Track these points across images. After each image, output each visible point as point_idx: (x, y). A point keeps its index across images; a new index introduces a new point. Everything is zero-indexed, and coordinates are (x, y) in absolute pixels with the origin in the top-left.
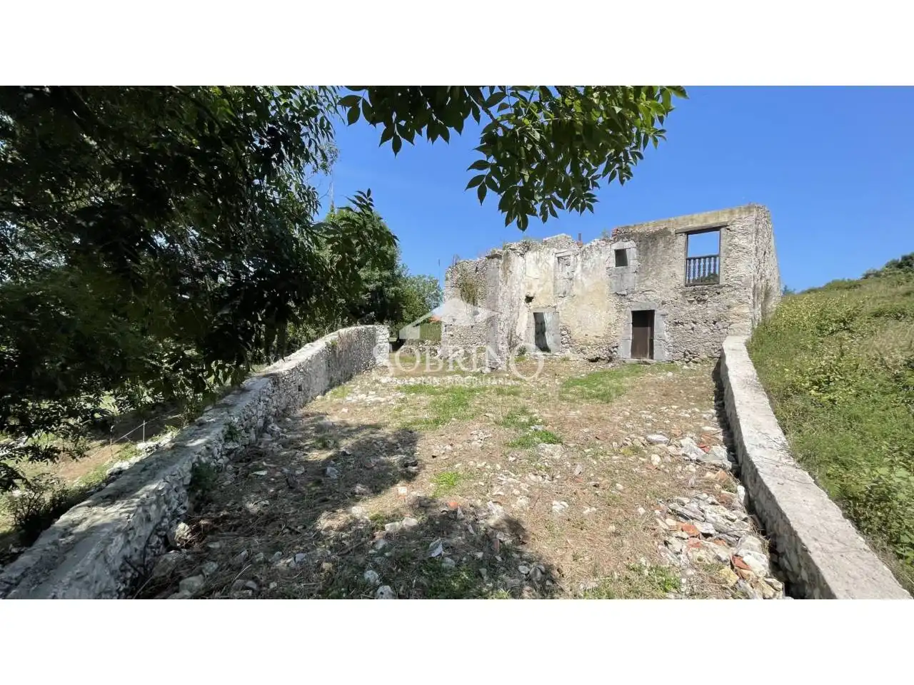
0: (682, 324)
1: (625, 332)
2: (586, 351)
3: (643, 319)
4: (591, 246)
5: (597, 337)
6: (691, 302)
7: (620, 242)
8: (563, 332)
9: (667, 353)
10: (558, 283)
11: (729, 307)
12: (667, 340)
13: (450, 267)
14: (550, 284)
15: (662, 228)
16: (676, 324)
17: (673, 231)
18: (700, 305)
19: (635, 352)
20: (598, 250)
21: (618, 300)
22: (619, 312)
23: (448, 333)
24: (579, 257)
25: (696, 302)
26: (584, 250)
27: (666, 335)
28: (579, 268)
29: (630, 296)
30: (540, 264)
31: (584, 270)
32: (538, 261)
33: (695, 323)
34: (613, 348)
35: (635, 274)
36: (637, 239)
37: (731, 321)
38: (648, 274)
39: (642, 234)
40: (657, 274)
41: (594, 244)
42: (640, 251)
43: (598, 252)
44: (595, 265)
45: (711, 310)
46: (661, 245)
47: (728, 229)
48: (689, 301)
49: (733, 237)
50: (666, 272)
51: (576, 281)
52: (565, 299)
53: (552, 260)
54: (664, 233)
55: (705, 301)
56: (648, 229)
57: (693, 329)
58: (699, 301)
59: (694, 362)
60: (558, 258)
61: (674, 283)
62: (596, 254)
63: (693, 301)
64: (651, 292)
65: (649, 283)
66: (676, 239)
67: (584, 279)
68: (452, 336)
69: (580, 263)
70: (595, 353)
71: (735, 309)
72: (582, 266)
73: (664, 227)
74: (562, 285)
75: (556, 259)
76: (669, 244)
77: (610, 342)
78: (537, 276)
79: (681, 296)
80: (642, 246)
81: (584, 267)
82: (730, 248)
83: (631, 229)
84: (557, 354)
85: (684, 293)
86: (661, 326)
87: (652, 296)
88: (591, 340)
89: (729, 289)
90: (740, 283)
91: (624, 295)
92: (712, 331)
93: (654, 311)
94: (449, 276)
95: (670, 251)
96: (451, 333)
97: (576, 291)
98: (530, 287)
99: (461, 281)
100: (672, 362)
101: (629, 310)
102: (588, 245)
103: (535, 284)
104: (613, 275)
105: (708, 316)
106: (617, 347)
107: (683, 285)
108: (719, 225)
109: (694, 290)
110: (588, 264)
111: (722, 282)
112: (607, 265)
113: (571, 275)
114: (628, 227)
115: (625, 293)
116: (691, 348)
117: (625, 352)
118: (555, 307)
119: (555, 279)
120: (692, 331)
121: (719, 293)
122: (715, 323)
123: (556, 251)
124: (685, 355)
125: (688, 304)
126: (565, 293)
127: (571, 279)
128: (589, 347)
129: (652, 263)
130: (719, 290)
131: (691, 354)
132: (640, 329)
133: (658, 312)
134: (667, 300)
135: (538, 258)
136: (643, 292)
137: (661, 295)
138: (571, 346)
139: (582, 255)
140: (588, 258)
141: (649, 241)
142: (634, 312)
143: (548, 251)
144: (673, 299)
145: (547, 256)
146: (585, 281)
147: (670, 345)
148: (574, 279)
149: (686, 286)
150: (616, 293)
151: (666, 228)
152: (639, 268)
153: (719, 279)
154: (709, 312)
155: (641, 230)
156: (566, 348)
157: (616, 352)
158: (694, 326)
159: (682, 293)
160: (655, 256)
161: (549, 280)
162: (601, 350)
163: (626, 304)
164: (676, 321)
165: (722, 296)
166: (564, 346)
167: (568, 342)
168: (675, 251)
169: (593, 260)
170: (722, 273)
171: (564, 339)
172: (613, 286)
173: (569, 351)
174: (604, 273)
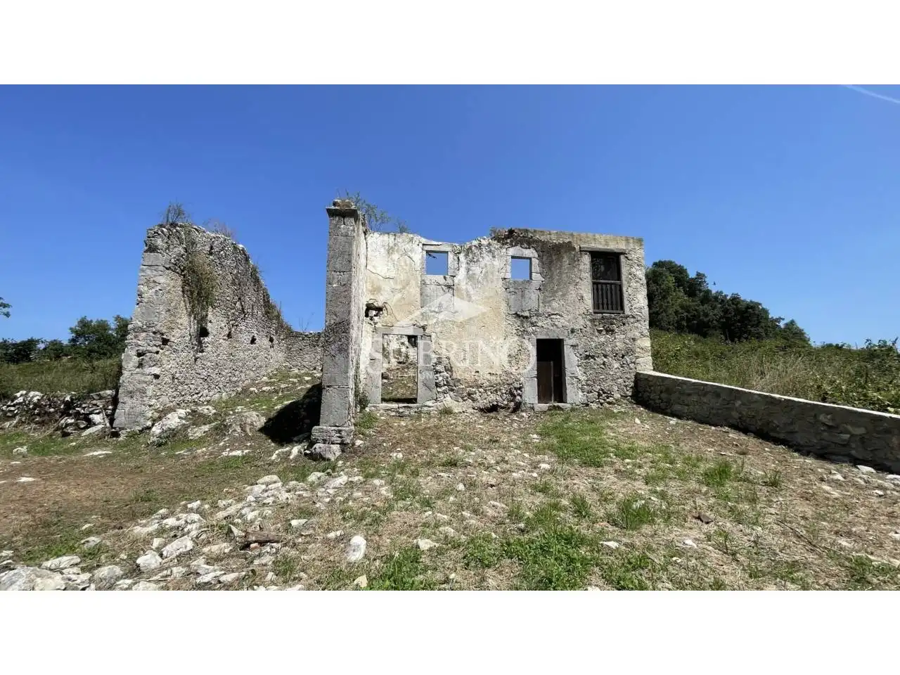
0: (593, 357)
2: (477, 396)
3: (550, 352)
4: (480, 245)
5: (492, 374)
6: (600, 332)
7: (518, 247)
8: (439, 368)
9: (580, 393)
10: (428, 290)
11: (634, 340)
12: (580, 377)
13: (161, 226)
14: (414, 291)
15: (567, 241)
16: (587, 357)
17: (577, 248)
18: (608, 336)
19: (542, 394)
20: (490, 251)
21: (519, 323)
23: (147, 370)
25: (604, 333)
26: (470, 248)
27: (579, 372)
28: (462, 274)
29: (534, 319)
30: (396, 256)
31: (470, 277)
32: (390, 251)
33: (605, 356)
34: (515, 388)
35: (538, 292)
36: (539, 248)
37: (637, 355)
38: (554, 293)
39: (544, 243)
40: (564, 295)
41: (484, 242)
42: (543, 263)
43: (490, 255)
44: (486, 272)
45: (619, 341)
46: (566, 261)
47: (627, 257)
48: (598, 331)
49: (631, 266)
50: (572, 295)
51: (458, 290)
53: (418, 256)
54: (568, 247)
55: (613, 331)
56: (551, 239)
57: (604, 364)
58: (607, 331)
59: (609, 403)
60: (427, 252)
61: (582, 308)
62: (487, 258)
63: (601, 331)
64: (558, 317)
65: (555, 304)
66: (581, 257)
67: (470, 288)
68: (157, 377)
69: (464, 266)
70: (493, 398)
71: (639, 342)
72: (468, 270)
73: (568, 240)
74: (437, 295)
75: (425, 253)
76: (574, 261)
77: (510, 382)
78: (392, 274)
79: (590, 324)
80: (545, 258)
81: (471, 272)
82: (630, 277)
83: (530, 235)
84: (429, 403)
85: (592, 321)
86: (572, 360)
87: (561, 322)
88: (484, 377)
89: (632, 320)
90: (640, 314)
91: (527, 317)
92: (622, 367)
93: (562, 340)
94: (159, 242)
95: (576, 270)
96: (156, 370)
98: (376, 290)
100: (587, 405)
101: (534, 338)
102: (475, 243)
103: (387, 286)
104: (512, 289)
105: (617, 348)
106: (520, 389)
107: (591, 311)
108: (617, 251)
109: (603, 318)
110: (476, 269)
111: (627, 312)
112: (502, 275)
113: (449, 281)
114: (527, 231)
115: (527, 314)
116: (605, 386)
117: (530, 394)
118: (424, 327)
119: (424, 283)
120: (603, 367)
121: (624, 324)
122: (623, 357)
123: (424, 241)
124: (599, 395)
125: (597, 334)
127: (449, 287)
128: (480, 390)
129: (558, 280)
130: (624, 321)
131: (604, 393)
133: (568, 342)
134: (576, 328)
135: (391, 245)
136: (549, 315)
137: (569, 321)
138: (452, 390)
139: (467, 255)
140: (475, 260)
141: (553, 254)
142: (538, 341)
143: (411, 240)
144: (582, 327)
145: (408, 246)
146: (472, 292)
147: (584, 383)
148: (455, 287)
149: (595, 313)
150: (516, 314)
151: (570, 242)
152: (543, 285)
153: (622, 308)
154: (618, 344)
155: (542, 238)
156: (444, 392)
157: (521, 396)
158: (605, 360)
159: (590, 321)
160: (560, 273)
161: (413, 282)
162: (499, 393)
163: (530, 329)
164: (587, 353)
165: (626, 327)
166: (439, 390)
167: (448, 384)
168: (581, 270)
169: (482, 264)
170: (626, 302)
171: (441, 379)
172: (511, 303)
173: (448, 398)
174: (499, 285)
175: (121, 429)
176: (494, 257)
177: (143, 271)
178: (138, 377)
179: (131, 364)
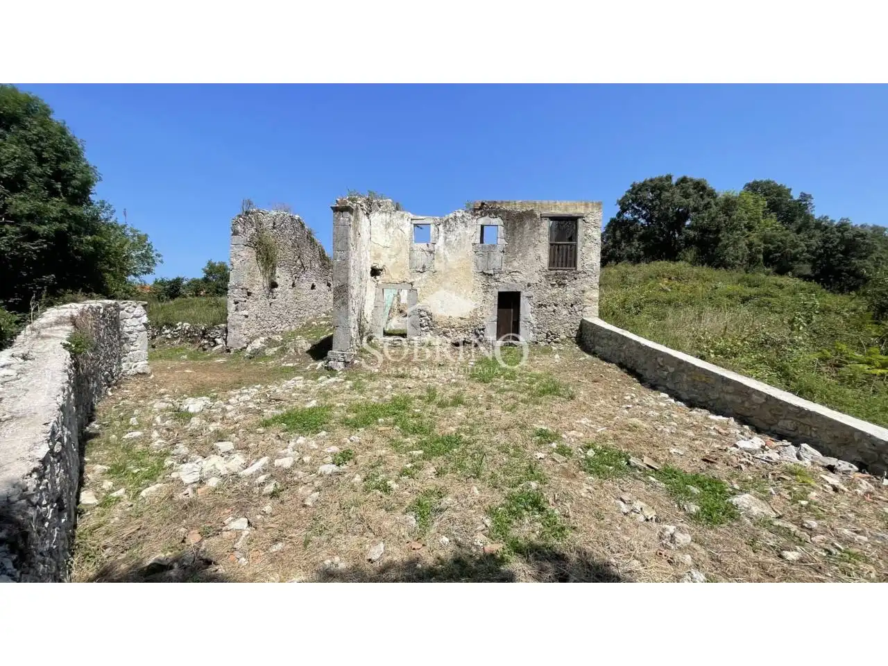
0: (545, 306)
1: (490, 316)
2: (450, 334)
3: (509, 302)
4: (455, 217)
5: (461, 318)
6: (553, 285)
7: (487, 217)
8: (422, 313)
9: (532, 334)
10: (415, 255)
11: (583, 292)
12: (532, 322)
13: (240, 216)
14: (404, 256)
15: (529, 209)
16: (540, 306)
17: (538, 215)
18: (560, 289)
19: (500, 333)
20: (464, 222)
21: (484, 280)
22: (486, 292)
23: (240, 313)
24: (441, 227)
25: (557, 286)
26: (448, 220)
27: (532, 318)
28: (441, 241)
29: (497, 276)
30: (391, 230)
31: (447, 244)
32: (388, 225)
33: (556, 305)
34: (480, 330)
35: (502, 254)
36: (505, 217)
37: (585, 304)
38: (515, 255)
39: (509, 213)
40: (523, 256)
41: (459, 215)
42: (507, 230)
43: (463, 224)
44: (460, 239)
45: (569, 293)
46: (527, 226)
47: (584, 220)
48: (551, 284)
49: (587, 228)
50: (531, 254)
51: (438, 255)
52: (425, 275)
53: (408, 228)
54: (530, 215)
55: (564, 285)
56: (515, 209)
57: (554, 311)
58: (560, 285)
59: (555, 342)
60: (415, 225)
61: (538, 266)
62: (461, 227)
64: (517, 274)
65: (515, 264)
66: (542, 222)
67: (446, 252)
68: (247, 316)
69: (442, 234)
70: (461, 337)
71: (588, 293)
72: (446, 238)
73: (531, 208)
74: (421, 259)
75: (413, 226)
76: (535, 226)
77: (475, 324)
78: (387, 244)
79: (545, 279)
80: (509, 225)
81: (447, 240)
82: (585, 238)
83: (499, 206)
85: (547, 277)
86: (526, 308)
87: (519, 277)
88: (456, 321)
89: (584, 275)
90: (592, 270)
91: (491, 275)
92: (570, 314)
93: (520, 292)
94: (239, 228)
95: (536, 234)
96: (246, 313)
97: (437, 265)
98: (378, 256)
100: (537, 343)
101: (496, 292)
102: (452, 215)
103: (385, 253)
104: (480, 253)
105: (567, 299)
106: (483, 329)
107: (546, 268)
108: (576, 215)
109: (556, 274)
110: (452, 237)
111: (579, 268)
112: (472, 241)
113: (431, 248)
114: (495, 202)
115: (491, 272)
116: (553, 329)
117: (490, 333)
118: (412, 284)
119: (412, 250)
120: (553, 313)
121: (576, 279)
122: (572, 306)
123: (412, 216)
124: (548, 336)
125: (550, 287)
126: (424, 267)
127: (431, 252)
128: (453, 329)
129: (519, 244)
130: (576, 276)
131: (552, 334)
132: (505, 311)
133: (524, 294)
134: (531, 282)
135: (388, 221)
136: (510, 273)
137: (526, 277)
138: (432, 330)
139: (445, 226)
140: (451, 230)
141: (516, 221)
142: (500, 293)
143: (402, 216)
144: (538, 282)
145: (400, 222)
146: (448, 256)
147: (535, 326)
148: (435, 252)
149: (551, 270)
150: (482, 272)
151: (532, 210)
152: (506, 248)
153: (575, 266)
154: (568, 295)
155: (508, 208)
156: (426, 331)
157: (483, 335)
158: (556, 308)
159: (546, 277)
160: (522, 237)
161: (404, 250)
162: (467, 332)
163: (493, 284)
164: (540, 303)
165: (578, 281)
166: (422, 329)
167: (429, 325)
168: (540, 234)
169: (457, 233)
170: (579, 260)
171: (423, 321)
172: (480, 262)
173: (429, 335)
174: (470, 249)
175: (231, 348)
176: (466, 226)
177: (232, 248)
178: (237, 317)
179: (232, 309)
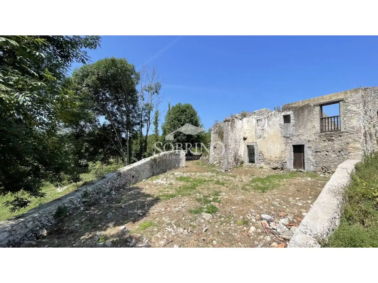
0: (320, 152)
1: (289, 156)
2: (271, 164)
3: (299, 149)
4: (272, 114)
5: (276, 157)
6: (324, 141)
7: (285, 112)
8: (260, 155)
9: (312, 167)
10: (257, 132)
11: (348, 143)
12: (312, 160)
14: (254, 132)
15: (306, 104)
16: (317, 152)
17: (312, 105)
18: (330, 142)
19: (295, 165)
21: (285, 140)
22: (286, 145)
24: (266, 119)
25: (327, 141)
26: (269, 116)
27: (311, 158)
28: (266, 125)
29: (291, 138)
31: (269, 126)
32: (248, 122)
33: (327, 152)
34: (284, 163)
35: (293, 127)
36: (294, 110)
37: (349, 151)
38: (300, 127)
39: (296, 107)
40: (305, 127)
42: (295, 116)
43: (275, 117)
44: (274, 123)
45: (337, 144)
46: (306, 112)
47: (344, 102)
48: (323, 140)
49: (347, 106)
50: (309, 125)
51: (265, 130)
52: (260, 139)
53: (255, 121)
54: (308, 106)
55: (333, 140)
56: (299, 105)
57: (326, 155)
58: (329, 140)
59: (328, 173)
60: (257, 120)
61: (314, 131)
62: (274, 118)
63: (325, 140)
64: (302, 136)
65: (300, 131)
66: (314, 108)
67: (269, 129)
68: (214, 154)
69: (267, 122)
70: (276, 165)
71: (352, 144)
72: (268, 123)
73: (308, 103)
74: (259, 133)
75: (256, 120)
76: (310, 111)
77: (282, 160)
78: (248, 129)
79: (318, 138)
80: (296, 113)
81: (269, 124)
82: (346, 111)
83: (290, 105)
84: (257, 165)
85: (320, 136)
86: (308, 154)
87: (303, 138)
88: (273, 158)
89: (346, 134)
90: (354, 130)
91: (288, 137)
92: (338, 156)
93: (303, 146)
94: (213, 129)
95: (311, 115)
97: (265, 135)
98: (245, 133)
99: (218, 131)
100: (316, 172)
101: (291, 145)
103: (247, 132)
104: (283, 128)
105: (335, 148)
106: (286, 163)
107: (319, 132)
108: (338, 100)
109: (326, 134)
110: (270, 123)
111: (343, 130)
112: (279, 123)
113: (263, 128)
116: (325, 165)
117: (290, 165)
118: (256, 143)
119: (256, 130)
120: (326, 156)
121: (341, 136)
122: (339, 152)
123: (256, 117)
124: (322, 169)
125: (323, 142)
126: (260, 136)
127: (263, 130)
128: (272, 162)
129: (302, 121)
130: (341, 135)
131: (326, 168)
132: (298, 154)
133: (306, 146)
134: (310, 140)
135: (248, 120)
136: (298, 136)
137: (307, 137)
138: (264, 161)
139: (268, 119)
140: (270, 120)
141: (299, 111)
142: (294, 146)
143: (253, 117)
144: (314, 139)
145: (252, 120)
147: (313, 163)
149: (322, 132)
150: (284, 136)
151: (308, 104)
152: (295, 124)
154: (335, 146)
156: (262, 162)
157: (285, 165)
158: (327, 153)
159: (319, 136)
160: (303, 118)
161: (253, 131)
162: (278, 164)
163: (290, 141)
164: (317, 150)
166: (260, 161)
167: (263, 159)
168: (314, 115)
169: (272, 121)
170: (341, 125)
171: (261, 158)
172: (283, 132)
173: (263, 164)
174: (278, 127)
